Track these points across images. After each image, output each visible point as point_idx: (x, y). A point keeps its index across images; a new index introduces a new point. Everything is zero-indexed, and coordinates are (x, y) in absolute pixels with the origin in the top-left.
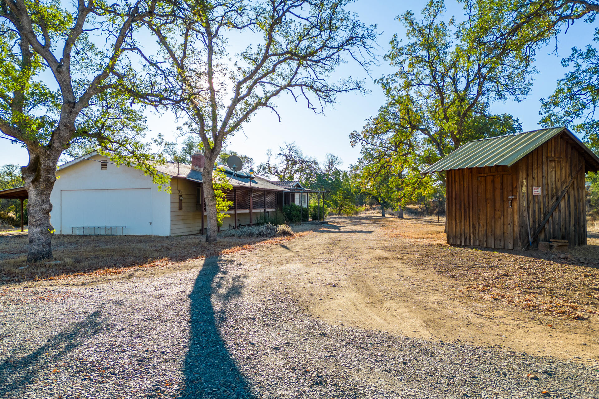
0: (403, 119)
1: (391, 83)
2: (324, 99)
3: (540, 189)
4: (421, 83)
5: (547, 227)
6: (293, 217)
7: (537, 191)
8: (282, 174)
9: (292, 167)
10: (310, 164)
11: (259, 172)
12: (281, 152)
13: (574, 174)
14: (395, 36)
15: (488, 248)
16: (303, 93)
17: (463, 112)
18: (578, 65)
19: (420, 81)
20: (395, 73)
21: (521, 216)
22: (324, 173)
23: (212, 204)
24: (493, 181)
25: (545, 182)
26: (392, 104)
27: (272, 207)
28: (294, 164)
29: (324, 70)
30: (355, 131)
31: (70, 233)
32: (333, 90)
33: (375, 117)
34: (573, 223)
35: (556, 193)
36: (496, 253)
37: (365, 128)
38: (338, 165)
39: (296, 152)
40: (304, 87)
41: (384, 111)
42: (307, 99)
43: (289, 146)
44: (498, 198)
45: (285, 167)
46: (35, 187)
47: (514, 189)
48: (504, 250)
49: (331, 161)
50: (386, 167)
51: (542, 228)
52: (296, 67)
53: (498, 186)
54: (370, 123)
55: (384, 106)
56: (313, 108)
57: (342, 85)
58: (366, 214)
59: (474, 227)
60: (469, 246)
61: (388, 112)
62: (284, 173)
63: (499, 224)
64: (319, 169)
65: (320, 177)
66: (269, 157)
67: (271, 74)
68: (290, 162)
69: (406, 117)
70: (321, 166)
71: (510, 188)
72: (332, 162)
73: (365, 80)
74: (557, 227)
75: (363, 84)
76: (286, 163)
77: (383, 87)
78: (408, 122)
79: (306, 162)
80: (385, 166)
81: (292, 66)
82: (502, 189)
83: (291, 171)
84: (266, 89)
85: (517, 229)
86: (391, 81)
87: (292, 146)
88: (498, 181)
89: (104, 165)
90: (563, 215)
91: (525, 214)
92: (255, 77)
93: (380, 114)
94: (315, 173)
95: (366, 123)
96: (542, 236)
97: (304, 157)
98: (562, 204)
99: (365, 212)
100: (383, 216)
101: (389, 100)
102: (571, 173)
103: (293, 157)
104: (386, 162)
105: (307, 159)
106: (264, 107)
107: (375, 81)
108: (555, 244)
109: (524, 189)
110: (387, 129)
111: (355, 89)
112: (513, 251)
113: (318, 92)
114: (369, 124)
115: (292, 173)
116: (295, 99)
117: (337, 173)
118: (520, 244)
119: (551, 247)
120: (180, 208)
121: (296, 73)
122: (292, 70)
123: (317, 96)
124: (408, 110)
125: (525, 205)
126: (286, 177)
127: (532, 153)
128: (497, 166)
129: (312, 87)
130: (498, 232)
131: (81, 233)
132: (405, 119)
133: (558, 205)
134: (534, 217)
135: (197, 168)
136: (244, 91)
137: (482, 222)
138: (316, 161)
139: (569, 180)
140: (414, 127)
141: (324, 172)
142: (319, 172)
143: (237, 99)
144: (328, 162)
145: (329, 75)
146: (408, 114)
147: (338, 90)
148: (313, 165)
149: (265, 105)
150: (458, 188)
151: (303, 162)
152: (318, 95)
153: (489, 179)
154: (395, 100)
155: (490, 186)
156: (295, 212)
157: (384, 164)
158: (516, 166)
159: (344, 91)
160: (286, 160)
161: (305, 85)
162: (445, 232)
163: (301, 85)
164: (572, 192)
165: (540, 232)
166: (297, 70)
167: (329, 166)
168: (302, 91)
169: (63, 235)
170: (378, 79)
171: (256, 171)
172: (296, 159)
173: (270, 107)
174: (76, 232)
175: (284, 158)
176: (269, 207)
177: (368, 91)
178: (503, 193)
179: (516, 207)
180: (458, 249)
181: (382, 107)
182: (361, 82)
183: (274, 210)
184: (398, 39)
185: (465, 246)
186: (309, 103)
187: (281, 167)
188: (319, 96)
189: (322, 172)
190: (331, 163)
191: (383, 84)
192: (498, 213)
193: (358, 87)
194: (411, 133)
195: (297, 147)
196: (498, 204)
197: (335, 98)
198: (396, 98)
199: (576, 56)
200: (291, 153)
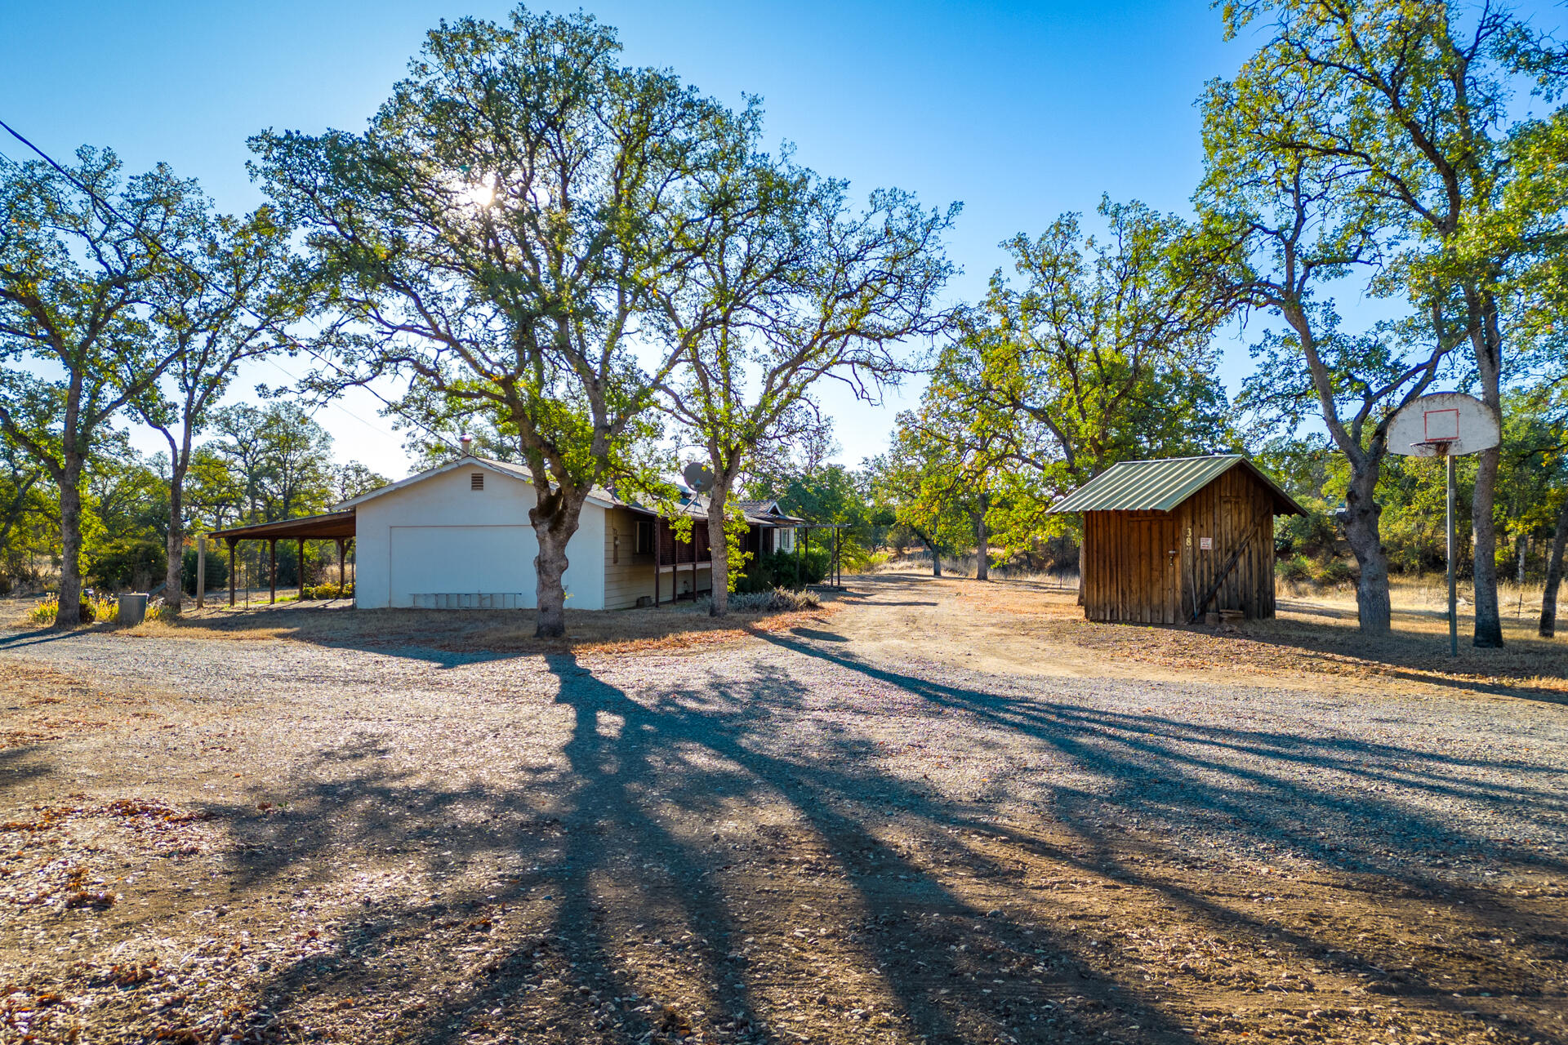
3: (1210, 541)
5: (1219, 593)
7: (1206, 543)
13: (1257, 519)
14: (999, 272)
15: (1142, 623)
16: (854, 373)
17: (1109, 401)
18: (1274, 355)
21: (1184, 578)
24: (1150, 529)
25: (1217, 531)
31: (409, 604)
34: (1255, 587)
35: (1233, 545)
36: (1150, 628)
40: (856, 365)
42: (860, 383)
44: (1156, 553)
46: (553, 537)
47: (1175, 542)
48: (1163, 624)
51: (1212, 595)
53: (1156, 535)
58: (892, 568)
59: (1123, 594)
60: (1117, 621)
63: (1157, 588)
71: (1170, 540)
74: (1233, 593)
82: (1161, 540)
85: (1179, 596)
88: (1156, 528)
89: (478, 482)
90: (1241, 578)
91: (1190, 576)
96: (1213, 606)
98: (1241, 562)
99: (889, 565)
100: (937, 573)
102: (1253, 519)
108: (1225, 616)
109: (1189, 541)
112: (1174, 626)
117: (835, 473)
118: (1182, 616)
119: (1221, 620)
120: (616, 561)
125: (1190, 563)
127: (1199, 492)
128: (1153, 511)
129: (867, 364)
130: (1156, 601)
131: (431, 604)
133: (1234, 564)
134: (1202, 579)
137: (1135, 586)
139: (1250, 528)
143: (768, 396)
150: (1101, 535)
153: (1145, 525)
155: (1145, 537)
158: (1178, 511)
161: (856, 361)
162: (1080, 604)
164: (1254, 545)
165: (1210, 600)
169: (396, 610)
174: (421, 604)
178: (1162, 545)
179: (1178, 566)
180: (1101, 625)
184: (1003, 277)
185: (1110, 622)
189: (797, 472)
192: (1156, 574)
196: (1156, 562)
199: (1269, 342)
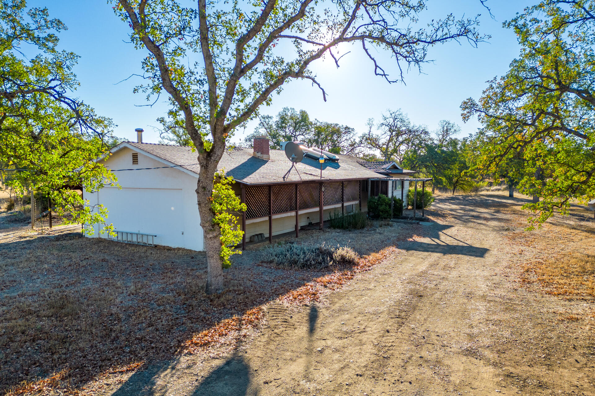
0: (548, 77)
1: (530, 24)
2: (406, 57)
4: (588, 16)
6: (381, 213)
8: (385, 146)
9: (398, 137)
10: (419, 133)
11: (362, 143)
12: (384, 122)
16: (366, 50)
19: (588, 12)
20: (538, 4)
22: (436, 144)
23: (211, 236)
26: (531, 56)
27: (354, 199)
28: (399, 134)
29: (407, 9)
30: (470, 99)
32: (418, 40)
33: (504, 74)
37: (486, 94)
38: (455, 134)
39: (402, 121)
40: (367, 41)
41: (518, 65)
42: (373, 59)
43: (393, 115)
45: (388, 137)
49: (445, 128)
50: (516, 148)
52: (354, 7)
54: (494, 85)
55: (518, 59)
56: (385, 75)
57: (434, 31)
58: (488, 190)
61: (524, 67)
62: (387, 145)
64: (431, 139)
65: (431, 149)
66: (370, 128)
67: (298, 22)
68: (394, 133)
69: (553, 74)
70: (433, 135)
72: (447, 130)
73: (478, 18)
75: (475, 26)
76: (389, 133)
77: (516, 32)
78: (555, 81)
79: (414, 132)
80: (515, 146)
81: (346, 6)
83: (396, 142)
84: (302, 48)
86: (530, 21)
87: (396, 114)
89: (135, 159)
92: (267, 30)
93: (511, 71)
94: (425, 144)
95: (488, 85)
97: (411, 126)
99: (487, 188)
101: (525, 50)
103: (398, 126)
104: (517, 141)
105: (415, 128)
106: (300, 78)
107: (504, 23)
110: (521, 93)
111: (459, 35)
113: (395, 47)
114: (491, 87)
115: (397, 144)
116: (336, 62)
117: (454, 143)
121: (354, 17)
122: (346, 12)
123: (394, 54)
124: (556, 64)
126: (390, 149)
129: (382, 39)
132: (552, 78)
135: (259, 155)
136: (250, 54)
138: (426, 130)
140: (564, 88)
141: (436, 142)
142: (429, 143)
143: (239, 70)
144: (442, 130)
145: (416, 17)
146: (556, 69)
147: (429, 40)
148: (423, 136)
149: (299, 74)
151: (410, 131)
152: (394, 51)
154: (536, 51)
156: (384, 206)
157: (514, 144)
159: (438, 40)
160: (390, 131)
161: (370, 36)
163: (362, 37)
166: (355, 12)
167: (443, 136)
168: (364, 48)
170: (509, 20)
171: (358, 142)
172: (401, 129)
173: (308, 77)
175: (387, 128)
176: (349, 200)
177: (483, 36)
181: (515, 61)
182: (472, 23)
183: (357, 202)
186: (376, 66)
187: (383, 140)
188: (396, 53)
189: (433, 143)
190: (446, 132)
191: (517, 27)
193: (465, 32)
194: (559, 98)
195: (403, 115)
197: (425, 55)
198: (539, 45)
200: (395, 122)
